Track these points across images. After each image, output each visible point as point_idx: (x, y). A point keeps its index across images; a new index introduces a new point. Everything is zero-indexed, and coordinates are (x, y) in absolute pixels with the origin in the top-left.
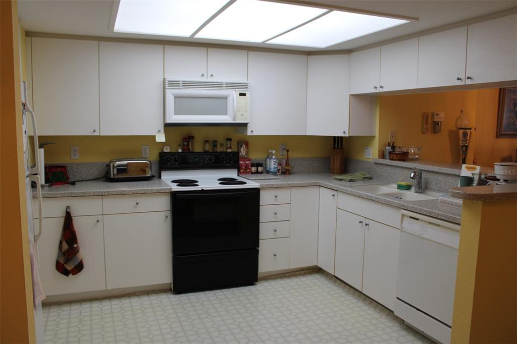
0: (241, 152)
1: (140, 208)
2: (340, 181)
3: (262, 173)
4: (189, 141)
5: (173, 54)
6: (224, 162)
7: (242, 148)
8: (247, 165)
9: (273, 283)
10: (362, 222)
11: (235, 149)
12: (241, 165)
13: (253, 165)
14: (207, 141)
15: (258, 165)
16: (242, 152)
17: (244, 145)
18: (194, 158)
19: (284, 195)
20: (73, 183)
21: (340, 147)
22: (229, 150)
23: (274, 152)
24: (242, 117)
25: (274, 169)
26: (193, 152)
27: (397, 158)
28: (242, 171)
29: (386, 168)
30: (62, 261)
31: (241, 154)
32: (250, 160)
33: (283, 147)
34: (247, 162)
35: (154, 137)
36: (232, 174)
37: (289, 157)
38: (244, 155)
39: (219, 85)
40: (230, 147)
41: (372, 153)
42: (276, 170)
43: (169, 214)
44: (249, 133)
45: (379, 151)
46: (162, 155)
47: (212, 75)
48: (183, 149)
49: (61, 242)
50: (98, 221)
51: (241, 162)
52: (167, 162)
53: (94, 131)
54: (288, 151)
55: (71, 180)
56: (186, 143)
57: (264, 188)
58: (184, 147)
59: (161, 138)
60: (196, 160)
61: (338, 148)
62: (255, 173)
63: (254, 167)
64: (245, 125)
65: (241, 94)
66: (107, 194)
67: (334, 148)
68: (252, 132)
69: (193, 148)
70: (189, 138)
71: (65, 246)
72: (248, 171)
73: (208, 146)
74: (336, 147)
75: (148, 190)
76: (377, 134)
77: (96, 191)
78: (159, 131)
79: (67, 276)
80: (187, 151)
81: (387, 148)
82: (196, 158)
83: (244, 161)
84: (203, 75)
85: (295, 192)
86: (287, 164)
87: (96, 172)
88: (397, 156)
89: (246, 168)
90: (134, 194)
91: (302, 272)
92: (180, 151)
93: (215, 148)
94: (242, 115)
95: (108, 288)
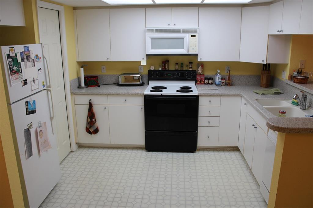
0: (198, 70)
1: (127, 103)
3: (212, 84)
4: (166, 64)
5: (151, 13)
6: (186, 77)
7: (199, 68)
8: (202, 79)
9: (206, 153)
11: (195, 68)
12: (198, 78)
13: (205, 79)
14: (177, 64)
15: (209, 79)
16: (199, 71)
17: (200, 66)
18: (168, 74)
19: (216, 101)
20: (99, 86)
21: (267, 69)
22: (191, 70)
23: (219, 71)
24: (193, 50)
25: (218, 82)
26: (169, 70)
27: (297, 81)
28: (198, 82)
30: (88, 127)
31: (198, 72)
32: (203, 76)
33: (228, 68)
34: (202, 77)
35: (140, 62)
36: (191, 84)
37: (230, 74)
38: (200, 72)
39: (178, 31)
40: (191, 68)
41: (285, 76)
42: (219, 83)
43: (143, 107)
44: (199, 60)
45: (289, 74)
46: (150, 72)
47: (175, 25)
49: (87, 117)
50: (105, 108)
51: (198, 77)
52: (153, 75)
53: (108, 59)
54: (230, 71)
56: (163, 65)
57: (202, 96)
58: (163, 67)
59: (144, 63)
60: (170, 75)
61: (266, 70)
62: (207, 84)
63: (206, 80)
64: (197, 55)
65: (192, 36)
66: (109, 94)
67: (263, 70)
68: (201, 59)
69: (168, 68)
70: (166, 62)
71: (89, 120)
72: (202, 82)
73: (177, 66)
74: (265, 69)
75: (131, 93)
76: (289, 62)
77: (104, 92)
78: (143, 59)
79: (91, 134)
80: (164, 70)
81: (294, 73)
82: (169, 74)
83: (199, 76)
84: (169, 25)
86: (229, 80)
87: (114, 80)
88: (297, 80)
89: (201, 81)
90: (124, 95)
91: (228, 149)
92: (160, 69)
93: (182, 68)
94: (193, 49)
95: (111, 143)
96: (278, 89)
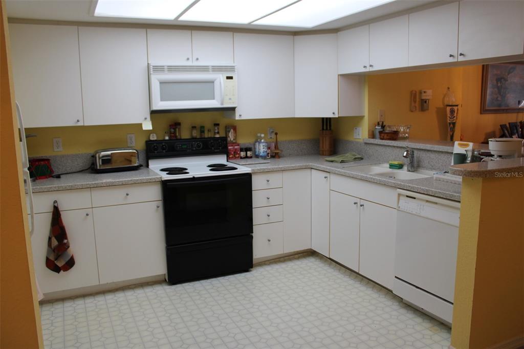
0: (229, 137)
1: (130, 199)
2: (332, 163)
3: (251, 157)
4: (176, 128)
5: (156, 37)
6: (213, 148)
7: (230, 133)
8: (236, 150)
9: (268, 269)
10: (357, 203)
11: (222, 134)
12: (230, 150)
13: (241, 150)
14: (194, 127)
15: (247, 150)
16: (231, 137)
17: (232, 130)
18: (182, 145)
19: (276, 179)
20: (58, 177)
21: (328, 128)
22: (217, 136)
23: (263, 135)
24: (230, 101)
25: (263, 153)
26: (181, 139)
27: (388, 137)
28: (231, 156)
29: (377, 148)
30: (52, 258)
31: (229, 139)
32: (238, 145)
33: (272, 130)
34: (236, 147)
35: (141, 125)
36: (221, 160)
37: (278, 140)
38: (232, 140)
39: (204, 69)
40: (218, 133)
41: (362, 133)
42: (265, 154)
43: (160, 204)
44: (237, 118)
45: (369, 131)
46: (149, 143)
47: (197, 59)
48: (170, 137)
49: (50, 239)
50: (87, 215)
51: (229, 147)
52: (154, 150)
53: (78, 121)
54: (276, 134)
55: (56, 173)
56: (173, 130)
57: (255, 173)
58: (171, 133)
59: (148, 126)
60: (185, 147)
61: (327, 129)
62: (244, 158)
63: (243, 151)
64: (233, 109)
65: (228, 78)
66: (95, 186)
67: (323, 129)
68: (240, 116)
69: (180, 136)
70: (176, 125)
71: (55, 242)
72: (237, 156)
73: (195, 132)
74: (325, 128)
75: (138, 180)
76: (366, 114)
77: (83, 183)
78: (146, 119)
79: (59, 273)
80: (174, 138)
81: (376, 127)
82: (184, 145)
83: (232, 146)
84: (188, 59)
85: (287, 176)
86: (276, 147)
87: (81, 164)
88: (387, 136)
89: (235, 152)
90: (124, 185)
91: (297, 256)
92: (167, 138)
93: (203, 134)
94: (230, 99)
95: (101, 283)
96: (354, 153)
